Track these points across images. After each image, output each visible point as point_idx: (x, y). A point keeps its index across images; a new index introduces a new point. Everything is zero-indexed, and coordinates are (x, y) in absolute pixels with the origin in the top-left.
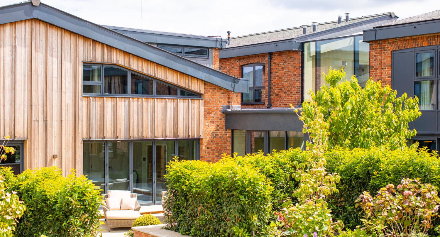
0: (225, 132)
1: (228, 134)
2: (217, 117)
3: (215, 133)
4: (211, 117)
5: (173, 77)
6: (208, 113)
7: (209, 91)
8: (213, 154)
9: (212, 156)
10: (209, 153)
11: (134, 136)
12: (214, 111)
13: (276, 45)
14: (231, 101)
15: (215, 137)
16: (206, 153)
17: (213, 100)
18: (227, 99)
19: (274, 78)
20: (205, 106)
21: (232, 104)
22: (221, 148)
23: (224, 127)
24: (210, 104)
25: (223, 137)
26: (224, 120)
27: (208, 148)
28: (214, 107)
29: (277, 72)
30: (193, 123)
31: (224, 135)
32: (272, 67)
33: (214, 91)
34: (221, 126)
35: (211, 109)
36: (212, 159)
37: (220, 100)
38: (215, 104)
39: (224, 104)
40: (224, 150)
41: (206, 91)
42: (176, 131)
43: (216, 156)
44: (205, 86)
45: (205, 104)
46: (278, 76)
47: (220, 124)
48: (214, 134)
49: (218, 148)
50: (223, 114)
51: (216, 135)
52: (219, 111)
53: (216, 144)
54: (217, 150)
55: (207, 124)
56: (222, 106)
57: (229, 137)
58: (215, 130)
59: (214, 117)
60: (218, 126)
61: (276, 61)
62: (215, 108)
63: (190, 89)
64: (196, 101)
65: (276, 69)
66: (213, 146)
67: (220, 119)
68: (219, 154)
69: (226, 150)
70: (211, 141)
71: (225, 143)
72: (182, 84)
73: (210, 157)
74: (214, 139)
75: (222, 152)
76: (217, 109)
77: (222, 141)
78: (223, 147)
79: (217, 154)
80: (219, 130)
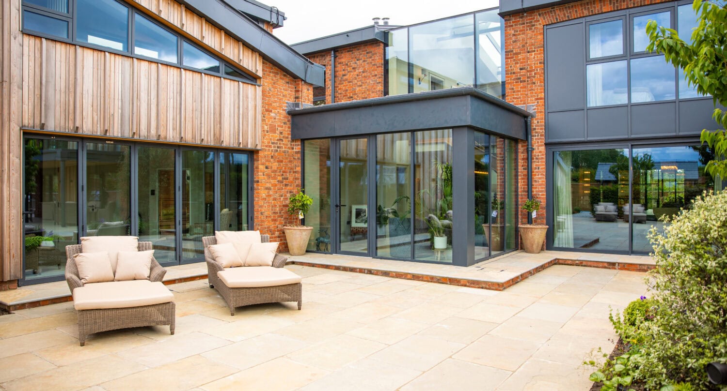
0: (291, 145)
1: (294, 147)
2: (280, 119)
3: (277, 143)
4: (271, 118)
5: (213, 38)
6: (267, 109)
7: (269, 75)
8: (274, 178)
9: (273, 181)
10: (268, 176)
12: (275, 108)
13: (347, 35)
14: (300, 96)
15: (277, 151)
16: (264, 175)
17: (275, 91)
18: (294, 93)
19: (339, 84)
20: (263, 99)
21: (303, 100)
22: (285, 168)
23: (290, 136)
24: (270, 96)
25: (288, 151)
26: (289, 124)
27: (267, 168)
28: (275, 102)
29: (344, 75)
30: (245, 123)
31: (289, 148)
32: (337, 69)
33: (275, 76)
34: (285, 133)
35: (271, 104)
36: (273, 185)
37: (285, 93)
38: (278, 98)
39: (290, 99)
40: (290, 172)
41: (265, 73)
42: (218, 133)
43: (278, 181)
44: (263, 66)
45: (263, 94)
46: (346, 80)
47: (284, 130)
48: (276, 145)
49: (281, 169)
50: (288, 115)
51: (278, 147)
52: (284, 110)
53: (278, 162)
54: (280, 172)
55: (266, 127)
56: (287, 103)
57: (297, 152)
58: (278, 140)
59: (275, 118)
60: (281, 133)
61: (343, 60)
62: (277, 104)
63: (241, 65)
64: (250, 86)
65: (344, 70)
66: (275, 165)
67: (285, 123)
68: (283, 178)
69: (292, 173)
70: (272, 157)
71: (290, 161)
72: (229, 54)
73: (270, 182)
74: (276, 154)
75: (286, 175)
76: (281, 107)
77: (286, 158)
78: (288, 168)
79: (280, 178)
80: (282, 140)
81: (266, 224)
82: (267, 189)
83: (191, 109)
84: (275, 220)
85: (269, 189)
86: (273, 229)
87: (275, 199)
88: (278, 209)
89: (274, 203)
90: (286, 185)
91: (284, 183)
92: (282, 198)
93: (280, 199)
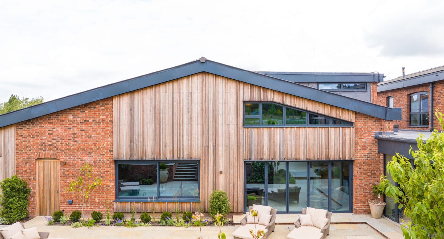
0: (378, 155)
1: (380, 156)
2: (369, 142)
3: (367, 155)
4: (363, 142)
5: (324, 109)
6: (359, 138)
7: (361, 120)
8: (366, 174)
9: (364, 176)
10: (361, 173)
11: (288, 158)
12: (365, 137)
13: (437, 75)
14: (383, 128)
15: (367, 159)
16: (358, 173)
17: (365, 127)
18: (379, 126)
19: (436, 105)
20: (356, 133)
21: (385, 130)
22: (373, 168)
23: (377, 151)
24: (362, 131)
25: (375, 159)
26: (376, 144)
27: (360, 169)
28: (366, 133)
29: (439, 100)
31: (376, 157)
32: (434, 95)
33: (365, 119)
35: (363, 135)
36: (364, 178)
37: (373, 127)
38: (367, 131)
39: (377, 130)
40: (377, 170)
41: (358, 120)
42: (327, 154)
43: (368, 175)
44: (356, 116)
45: (356, 131)
46: (440, 103)
47: (373, 148)
48: (367, 157)
49: (371, 168)
50: (375, 139)
51: (368, 157)
52: (372, 137)
53: (368, 165)
55: (359, 148)
56: (374, 132)
57: (382, 159)
58: (368, 153)
59: (366, 142)
60: (370, 149)
61: (438, 89)
62: (367, 134)
63: (341, 118)
64: (347, 128)
65: (439, 96)
66: (366, 167)
67: (373, 144)
68: (371, 174)
69: (379, 171)
70: (364, 163)
71: (377, 164)
72: (333, 115)
73: (363, 176)
74: (367, 161)
75: (374, 172)
76: (370, 135)
77: (374, 163)
78: (376, 168)
79: (369, 174)
80: (371, 153)
81: (359, 198)
82: (360, 180)
83: (312, 145)
84: (365, 196)
85: (362, 180)
86: (364, 201)
87: (365, 185)
88: (367, 190)
89: (365, 187)
90: (374, 177)
91: (373, 176)
92: (371, 184)
93: (370, 185)
